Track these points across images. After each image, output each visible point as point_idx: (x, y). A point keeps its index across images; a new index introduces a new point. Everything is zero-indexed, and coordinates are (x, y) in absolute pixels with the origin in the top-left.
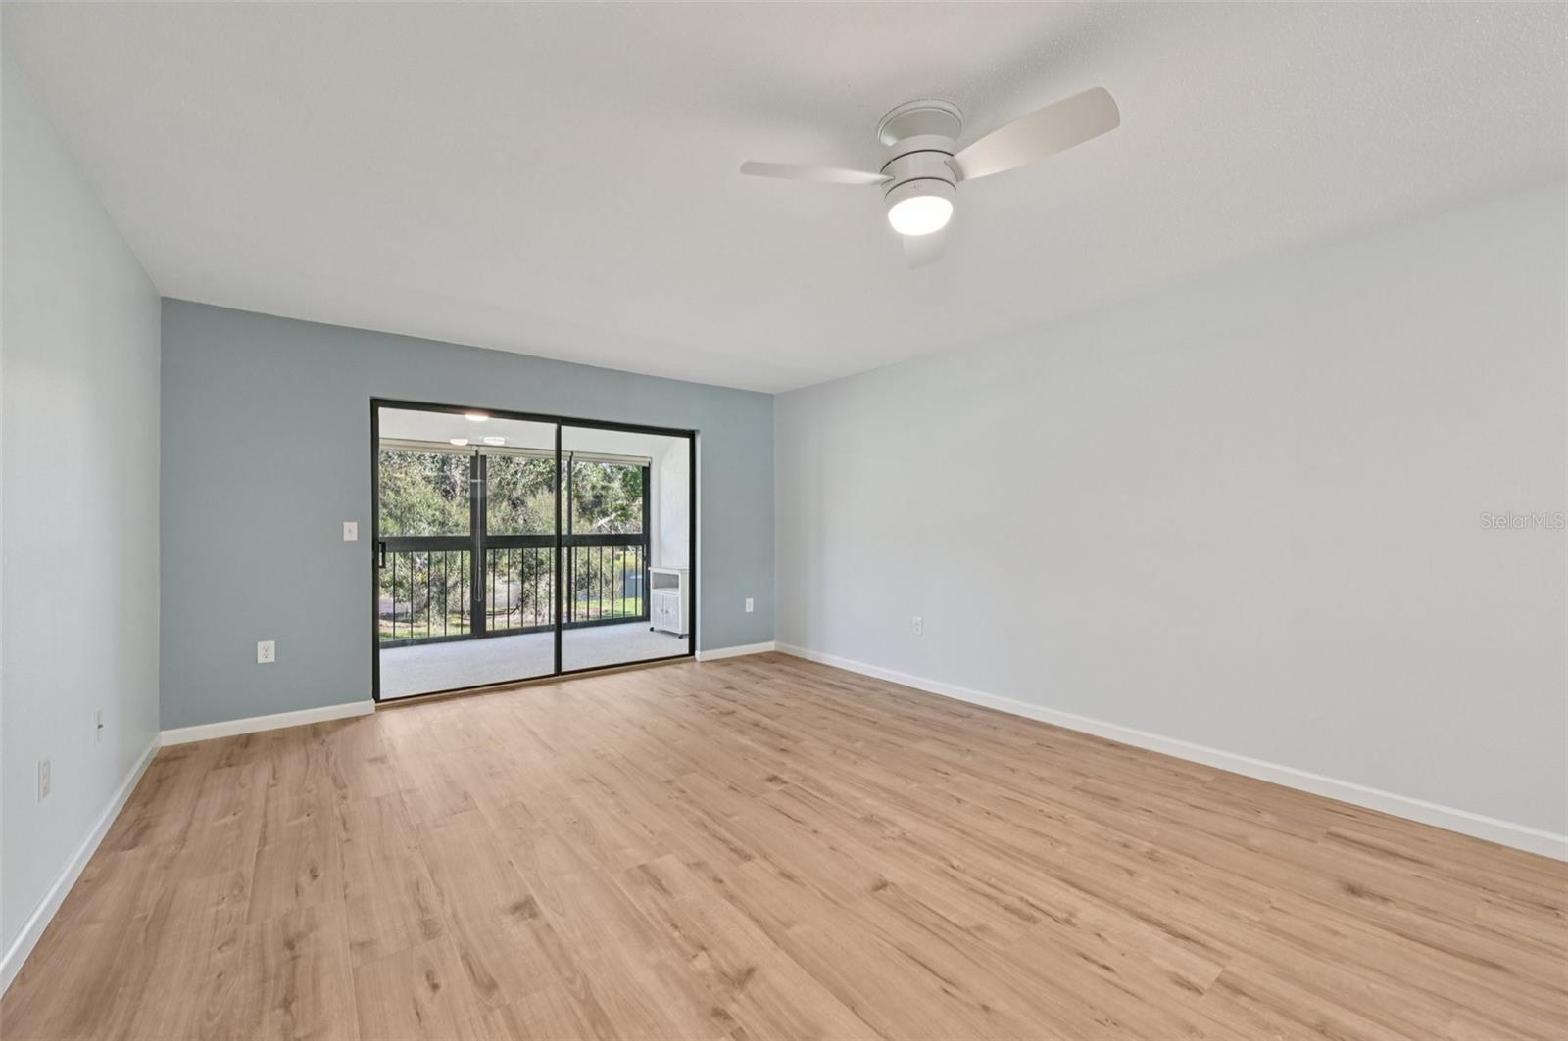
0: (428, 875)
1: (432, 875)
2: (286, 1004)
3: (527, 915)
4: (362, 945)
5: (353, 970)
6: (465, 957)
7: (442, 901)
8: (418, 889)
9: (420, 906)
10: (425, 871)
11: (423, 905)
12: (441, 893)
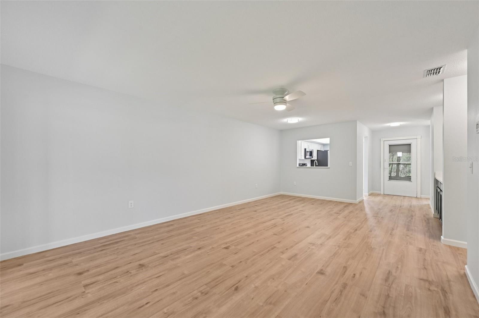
0: (329, 301)
1: (328, 300)
2: (388, 296)
3: (323, 271)
4: (363, 295)
5: (369, 291)
6: (344, 274)
7: (335, 289)
8: (336, 299)
9: (341, 293)
10: (328, 304)
11: (340, 293)
12: (333, 292)
